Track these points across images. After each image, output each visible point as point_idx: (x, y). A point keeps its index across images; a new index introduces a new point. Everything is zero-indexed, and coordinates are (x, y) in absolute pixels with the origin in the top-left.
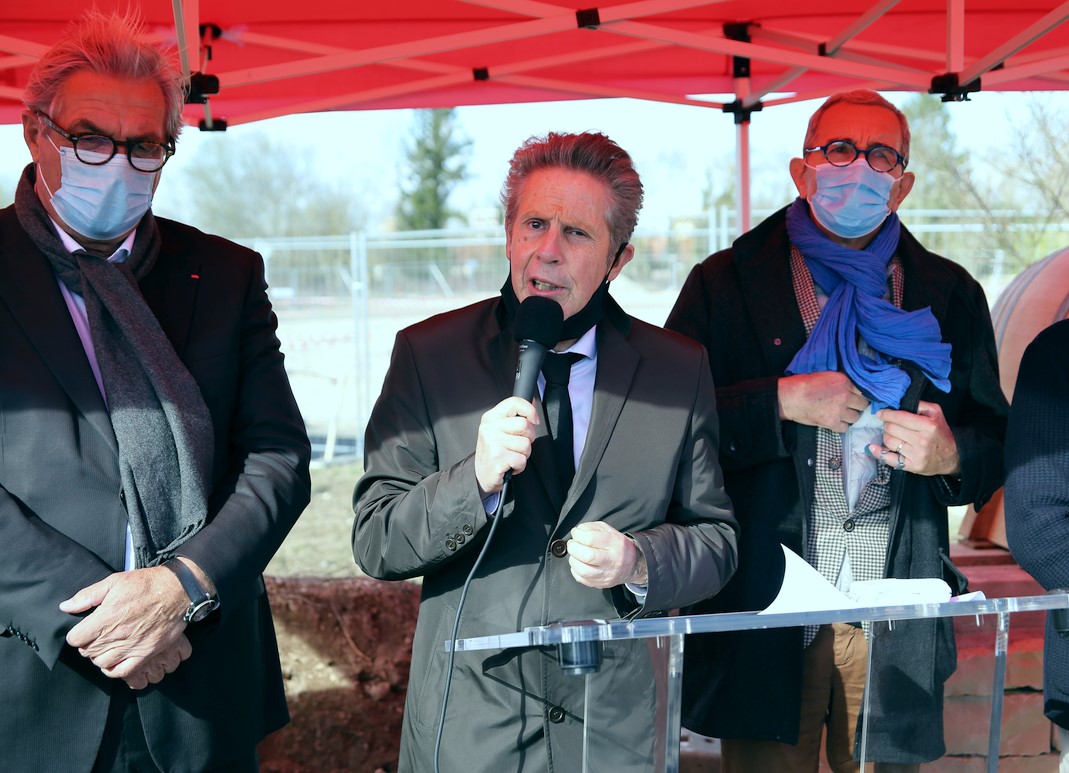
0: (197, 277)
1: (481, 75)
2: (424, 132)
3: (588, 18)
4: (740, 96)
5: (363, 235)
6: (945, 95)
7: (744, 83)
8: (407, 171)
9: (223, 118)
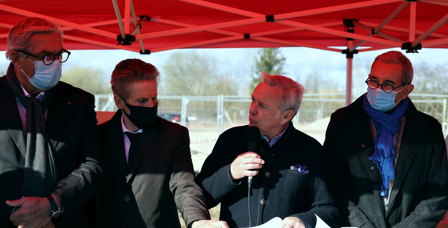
0: (70, 103)
1: (247, 37)
2: (264, 54)
3: (270, 18)
4: (349, 48)
5: (223, 96)
6: (407, 50)
7: (350, 42)
8: (256, 70)
9: (149, 49)
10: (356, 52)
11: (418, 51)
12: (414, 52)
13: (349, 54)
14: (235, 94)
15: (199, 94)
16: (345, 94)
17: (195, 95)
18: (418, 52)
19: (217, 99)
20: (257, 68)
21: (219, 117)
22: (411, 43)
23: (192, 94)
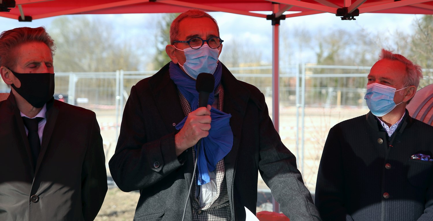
4: (275, 13)
5: (122, 72)
6: (343, 17)
7: (276, 6)
8: (161, 39)
9: (30, 15)
10: (284, 17)
11: (355, 17)
12: (351, 19)
13: (276, 20)
14: (136, 70)
15: (90, 70)
16: (271, 67)
17: (84, 71)
18: (355, 19)
19: (115, 75)
20: (162, 37)
21: (118, 98)
22: (347, 8)
23: (82, 70)
